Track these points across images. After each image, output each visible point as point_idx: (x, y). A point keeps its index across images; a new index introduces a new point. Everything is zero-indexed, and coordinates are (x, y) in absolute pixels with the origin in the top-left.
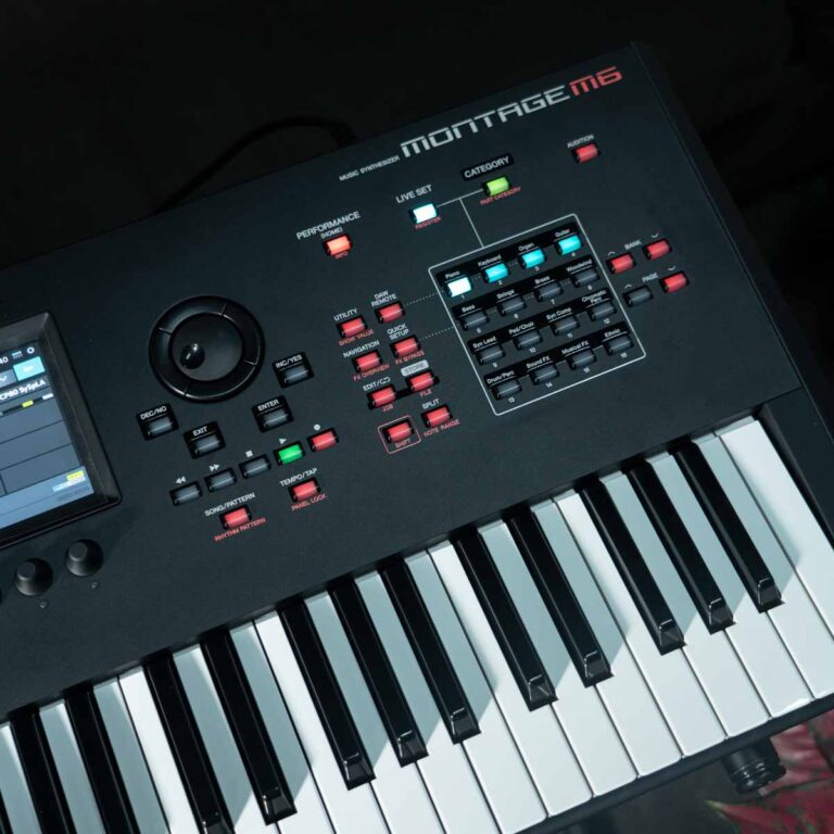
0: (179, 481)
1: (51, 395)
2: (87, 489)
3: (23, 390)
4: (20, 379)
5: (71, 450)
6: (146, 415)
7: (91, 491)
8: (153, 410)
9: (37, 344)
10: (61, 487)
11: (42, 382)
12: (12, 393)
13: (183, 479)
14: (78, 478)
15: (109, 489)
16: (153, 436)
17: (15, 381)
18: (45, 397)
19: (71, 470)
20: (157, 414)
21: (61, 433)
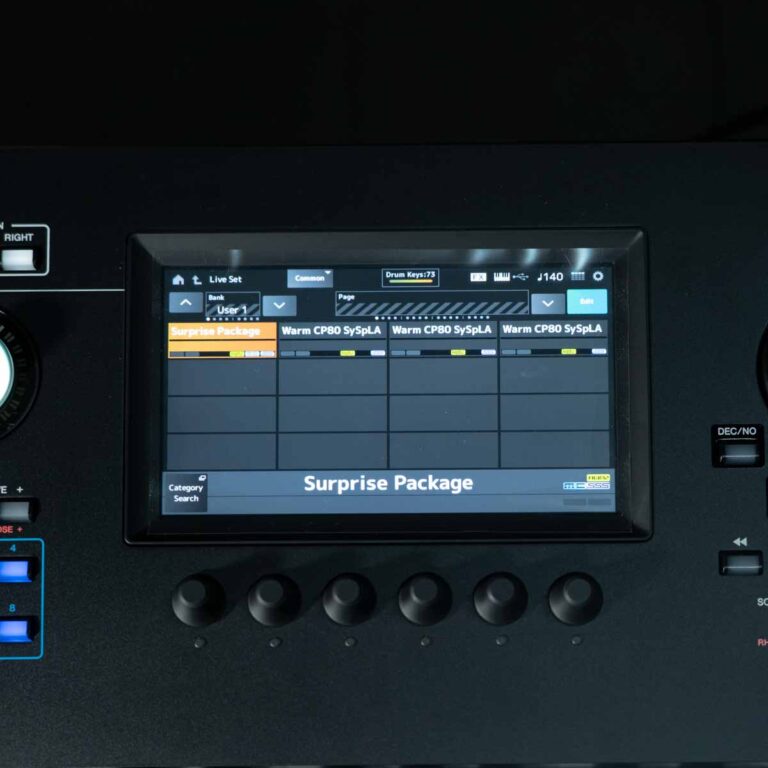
0: (737, 542)
1: (604, 351)
2: (606, 502)
3: (570, 329)
4: (571, 311)
5: (605, 439)
6: (726, 431)
7: (611, 508)
8: (738, 427)
9: (610, 269)
10: (576, 486)
11: (599, 328)
12: (554, 329)
13: (745, 542)
14: (600, 481)
15: (640, 517)
16: (726, 464)
17: (562, 312)
18: (595, 351)
19: (597, 468)
20: (741, 435)
21: (599, 410)
